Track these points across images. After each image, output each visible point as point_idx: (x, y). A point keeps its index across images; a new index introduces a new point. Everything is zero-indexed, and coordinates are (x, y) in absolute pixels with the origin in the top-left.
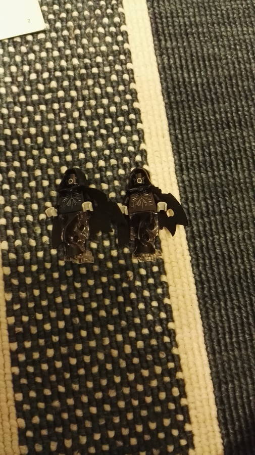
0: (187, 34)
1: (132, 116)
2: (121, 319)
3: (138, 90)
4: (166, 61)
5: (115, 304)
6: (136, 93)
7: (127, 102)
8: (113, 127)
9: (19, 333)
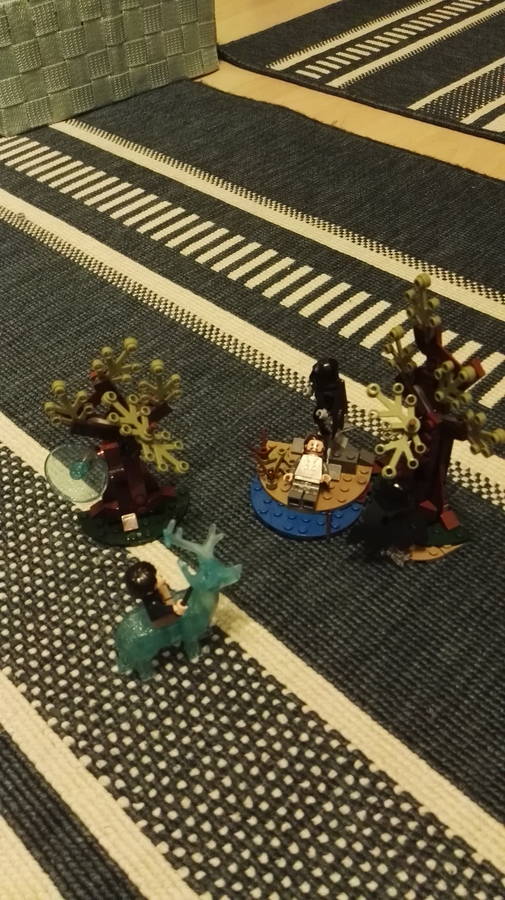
0: (38, 402)
1: (26, 473)
2: (111, 605)
3: (19, 455)
4: (31, 426)
5: (98, 599)
6: (19, 458)
7: (15, 468)
8: (13, 489)
9: (22, 675)
